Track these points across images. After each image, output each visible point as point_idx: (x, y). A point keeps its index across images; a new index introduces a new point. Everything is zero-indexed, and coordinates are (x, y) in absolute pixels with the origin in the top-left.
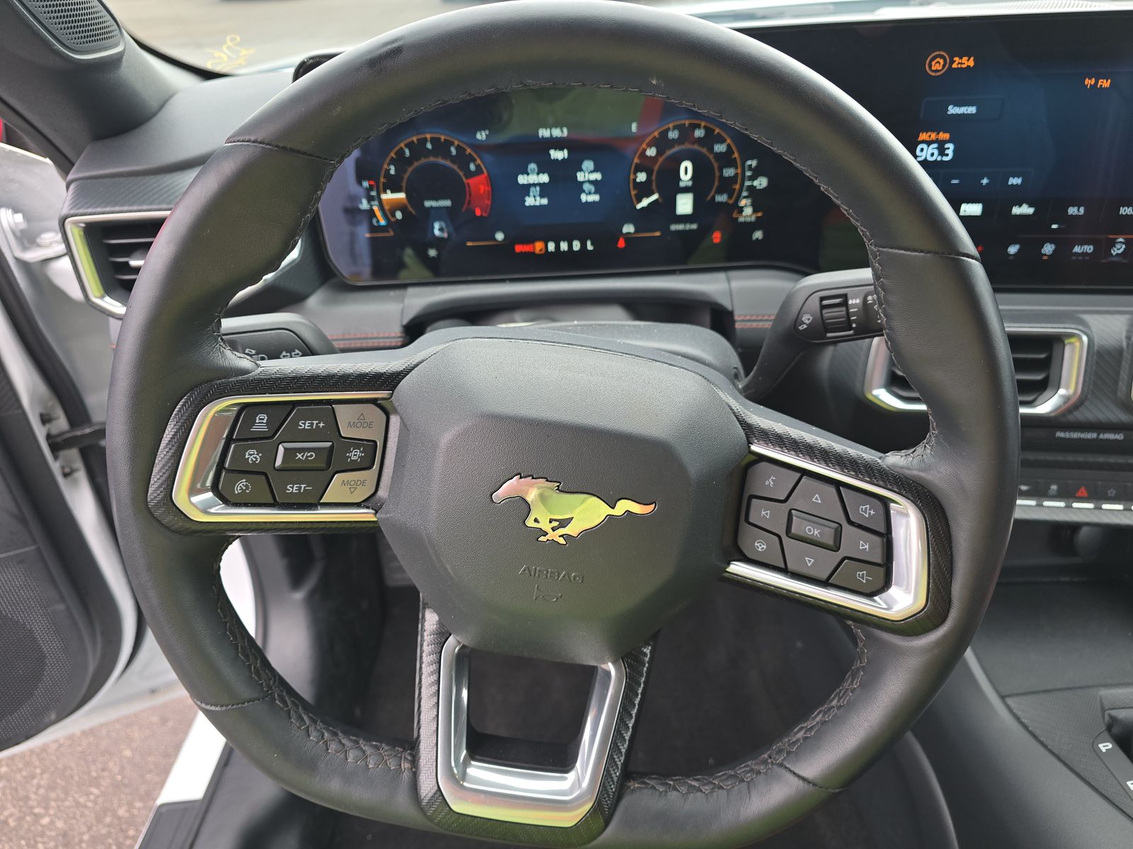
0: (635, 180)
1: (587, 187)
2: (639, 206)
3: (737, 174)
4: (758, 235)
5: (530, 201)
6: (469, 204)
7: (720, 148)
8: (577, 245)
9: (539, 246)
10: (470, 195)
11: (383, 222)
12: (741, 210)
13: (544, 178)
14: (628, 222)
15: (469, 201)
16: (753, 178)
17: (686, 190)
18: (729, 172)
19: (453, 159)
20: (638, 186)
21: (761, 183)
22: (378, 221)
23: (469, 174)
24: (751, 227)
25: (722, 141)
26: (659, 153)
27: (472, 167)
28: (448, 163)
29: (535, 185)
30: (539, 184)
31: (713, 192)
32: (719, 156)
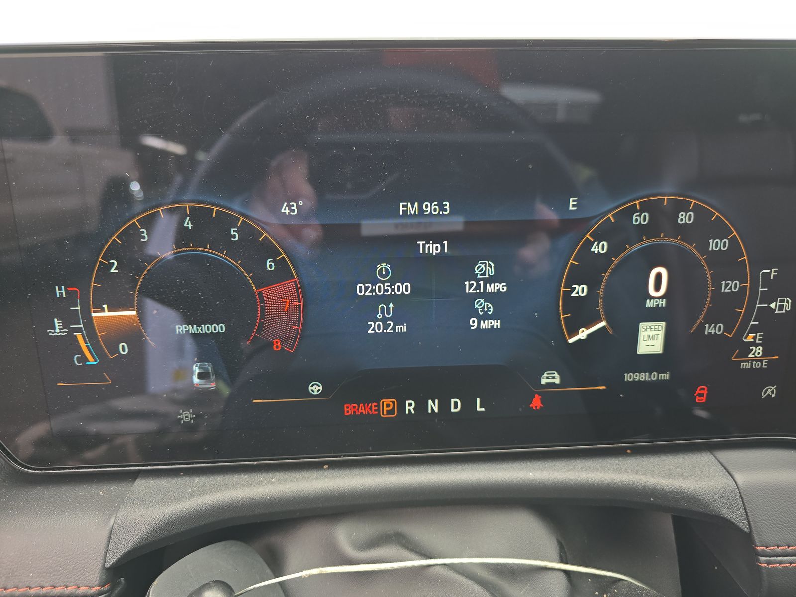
0: (567, 294)
1: (480, 305)
2: (571, 341)
3: (743, 289)
4: (770, 391)
5: (375, 328)
6: (259, 331)
7: (717, 245)
8: (456, 405)
9: (387, 404)
10: (262, 317)
11: (91, 361)
12: (746, 349)
13: (404, 288)
14: (551, 367)
15: (261, 324)
16: (769, 298)
17: (654, 315)
18: (731, 286)
19: (232, 249)
20: (572, 304)
21: (782, 305)
22: (83, 359)
23: (264, 279)
24: (760, 377)
25: (722, 233)
26: (614, 251)
27: (270, 265)
28: (222, 257)
29: (385, 299)
30: (392, 298)
31: (700, 320)
32: (715, 258)
